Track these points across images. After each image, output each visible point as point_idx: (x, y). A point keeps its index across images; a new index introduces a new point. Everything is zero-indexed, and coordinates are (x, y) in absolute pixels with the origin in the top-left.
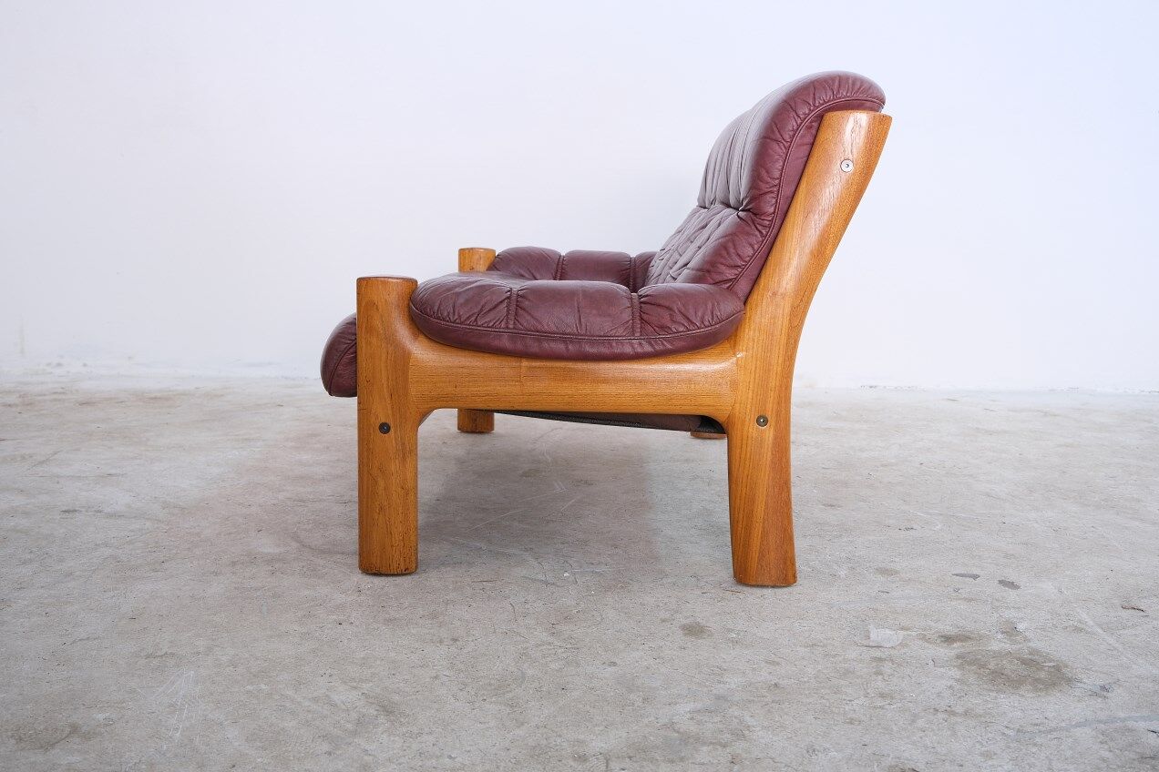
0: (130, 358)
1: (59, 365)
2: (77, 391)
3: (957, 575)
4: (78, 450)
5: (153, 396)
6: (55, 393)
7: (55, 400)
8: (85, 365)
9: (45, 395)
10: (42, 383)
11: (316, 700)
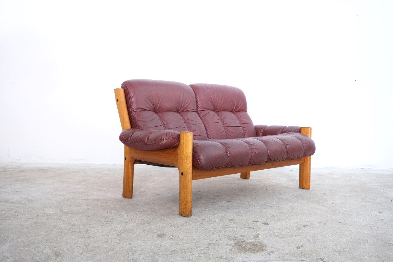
0: (40, 158)
1: (19, 160)
2: (21, 167)
3: (252, 221)
4: (12, 184)
5: (43, 169)
6: (15, 168)
7: (13, 170)
8: (27, 160)
9: (11, 169)
10: (12, 165)
11: (38, 252)
